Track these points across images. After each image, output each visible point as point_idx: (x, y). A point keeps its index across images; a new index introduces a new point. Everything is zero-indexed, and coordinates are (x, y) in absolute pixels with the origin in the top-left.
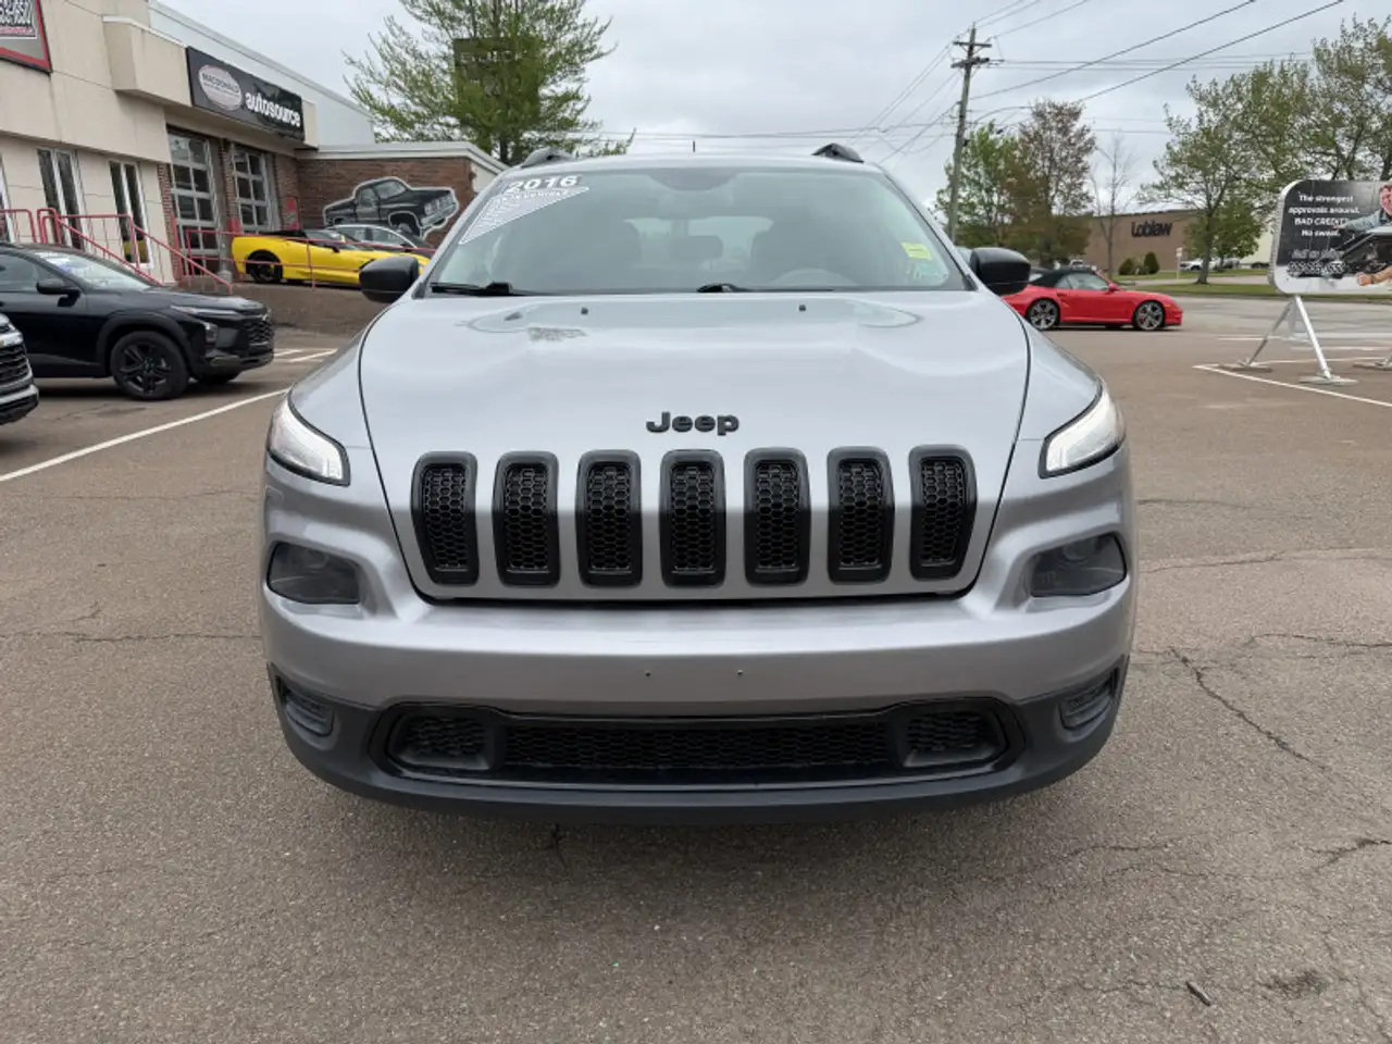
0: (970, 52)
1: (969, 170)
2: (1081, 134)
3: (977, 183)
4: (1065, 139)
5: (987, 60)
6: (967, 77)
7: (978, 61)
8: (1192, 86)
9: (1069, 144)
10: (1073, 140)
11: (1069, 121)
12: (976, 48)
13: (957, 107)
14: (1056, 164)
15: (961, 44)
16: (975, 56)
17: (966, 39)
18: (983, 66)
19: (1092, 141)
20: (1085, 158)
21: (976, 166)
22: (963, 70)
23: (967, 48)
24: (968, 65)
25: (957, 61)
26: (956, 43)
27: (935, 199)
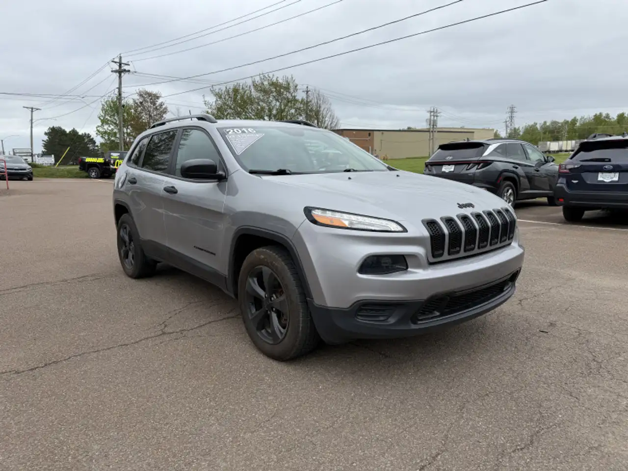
0: (120, 66)
1: (110, 117)
2: (161, 105)
3: (115, 123)
4: (155, 107)
5: (129, 71)
6: (120, 77)
7: (125, 71)
8: (212, 89)
9: (156, 109)
10: (158, 108)
11: (155, 99)
12: (122, 65)
13: (117, 90)
14: (152, 117)
15: (115, 62)
16: (122, 68)
17: (117, 60)
18: (127, 73)
19: (166, 108)
20: (164, 116)
21: (114, 115)
22: (118, 74)
23: (118, 64)
24: (120, 72)
25: (114, 69)
26: (112, 61)
27: (96, 130)
